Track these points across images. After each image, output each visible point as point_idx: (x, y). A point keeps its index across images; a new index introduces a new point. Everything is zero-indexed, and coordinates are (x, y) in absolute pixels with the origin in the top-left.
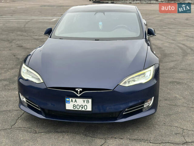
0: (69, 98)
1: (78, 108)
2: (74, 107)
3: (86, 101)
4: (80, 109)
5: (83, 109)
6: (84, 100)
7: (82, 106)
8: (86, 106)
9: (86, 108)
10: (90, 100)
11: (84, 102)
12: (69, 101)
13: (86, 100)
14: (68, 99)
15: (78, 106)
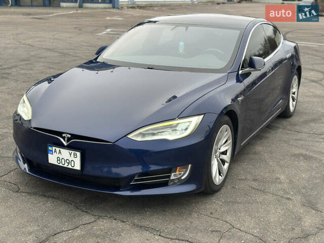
0: (52, 147)
1: (63, 163)
2: (58, 160)
3: (72, 154)
4: (65, 166)
5: (70, 167)
6: (71, 152)
7: (68, 161)
8: (73, 162)
9: (73, 165)
10: (78, 154)
11: (70, 154)
12: (52, 151)
13: (73, 152)
14: (50, 148)
15: (63, 160)
